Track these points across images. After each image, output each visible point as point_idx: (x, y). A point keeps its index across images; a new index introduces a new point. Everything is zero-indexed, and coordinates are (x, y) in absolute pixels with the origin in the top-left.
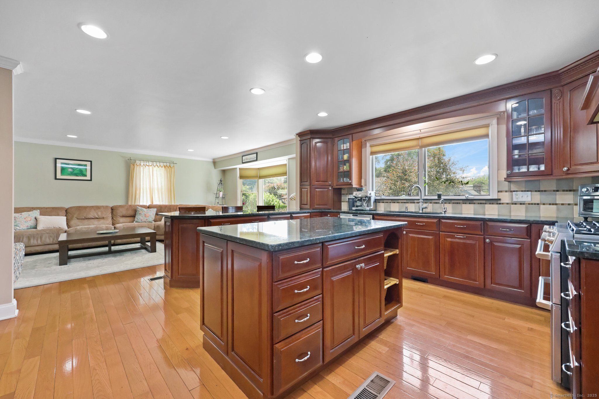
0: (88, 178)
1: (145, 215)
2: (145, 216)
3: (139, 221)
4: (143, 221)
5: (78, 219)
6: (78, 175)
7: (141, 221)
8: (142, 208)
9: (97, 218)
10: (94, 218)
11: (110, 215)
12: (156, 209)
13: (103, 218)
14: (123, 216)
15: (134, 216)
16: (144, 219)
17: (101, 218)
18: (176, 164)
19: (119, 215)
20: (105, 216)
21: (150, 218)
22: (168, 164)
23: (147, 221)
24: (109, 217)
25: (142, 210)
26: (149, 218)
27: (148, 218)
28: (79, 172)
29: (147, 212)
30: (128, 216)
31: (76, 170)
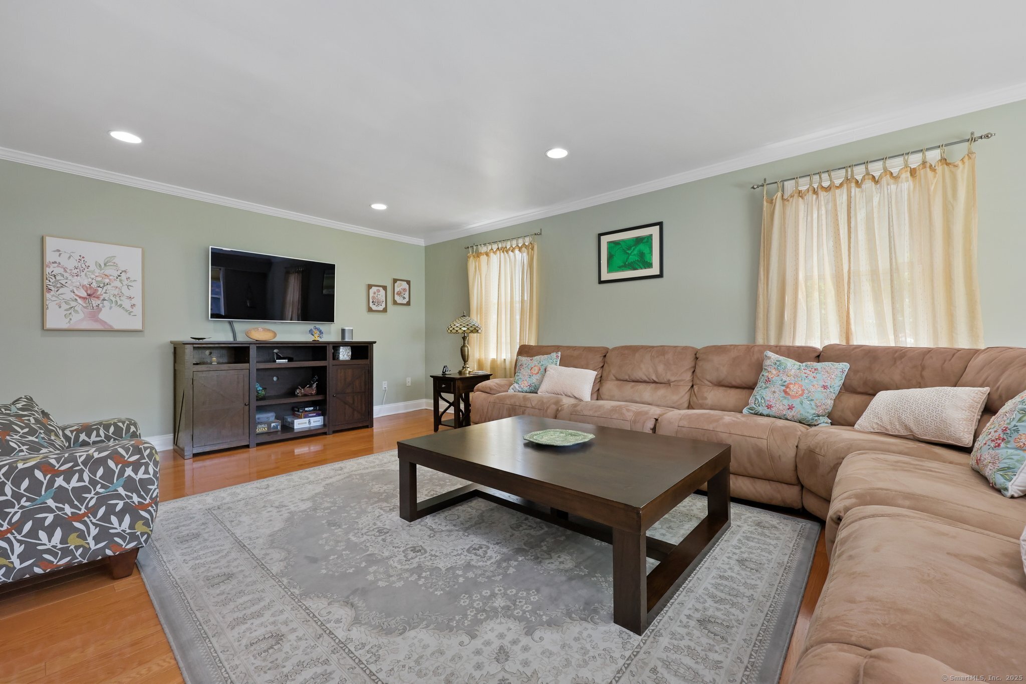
0: (655, 270)
1: (787, 387)
2: (785, 392)
3: (761, 409)
4: (773, 412)
5: (618, 379)
6: (637, 267)
7: (766, 411)
8: (781, 358)
9: (655, 382)
10: (648, 380)
11: (688, 376)
12: (845, 366)
13: (668, 383)
14: (720, 384)
15: (750, 387)
16: (780, 407)
17: (663, 381)
18: (987, 136)
19: (708, 377)
20: (673, 379)
21: (806, 402)
22: (933, 156)
23: (790, 414)
24: (682, 383)
25: (778, 364)
26: (802, 403)
27: (796, 403)
28: (637, 259)
29: (796, 376)
30: (734, 383)
31: (632, 254)
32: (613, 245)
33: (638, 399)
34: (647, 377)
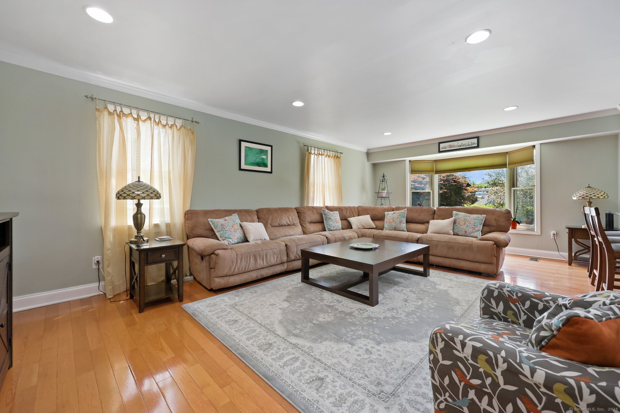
0: (269, 169)
2: (336, 222)
3: (332, 228)
4: (335, 228)
5: (273, 226)
6: (260, 165)
12: (338, 212)
14: (311, 222)
16: (336, 225)
20: (293, 223)
25: (329, 213)
26: (339, 224)
28: (261, 161)
29: (335, 216)
31: (258, 158)
32: (248, 149)
33: (288, 234)
34: (286, 223)
